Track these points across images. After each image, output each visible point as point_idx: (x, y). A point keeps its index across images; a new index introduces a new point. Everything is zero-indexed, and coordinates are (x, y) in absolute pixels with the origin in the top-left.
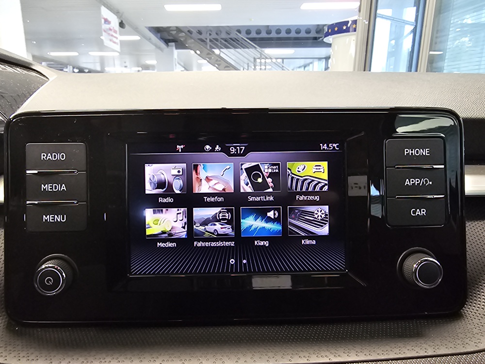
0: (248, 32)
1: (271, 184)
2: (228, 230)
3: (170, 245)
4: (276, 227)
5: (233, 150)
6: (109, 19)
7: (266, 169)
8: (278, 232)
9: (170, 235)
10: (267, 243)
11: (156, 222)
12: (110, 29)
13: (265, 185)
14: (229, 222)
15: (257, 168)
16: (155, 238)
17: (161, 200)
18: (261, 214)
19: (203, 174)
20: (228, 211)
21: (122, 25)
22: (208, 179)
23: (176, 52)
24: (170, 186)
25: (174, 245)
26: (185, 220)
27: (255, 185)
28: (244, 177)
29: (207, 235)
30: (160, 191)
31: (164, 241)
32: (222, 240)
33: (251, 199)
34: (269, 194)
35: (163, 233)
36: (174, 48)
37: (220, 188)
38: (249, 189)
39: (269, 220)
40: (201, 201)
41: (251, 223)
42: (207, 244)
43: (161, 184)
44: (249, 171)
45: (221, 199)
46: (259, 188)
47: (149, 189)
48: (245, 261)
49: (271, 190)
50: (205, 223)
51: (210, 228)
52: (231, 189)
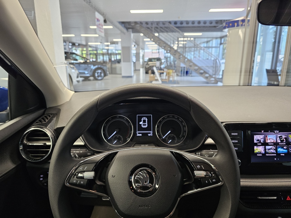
0: (176, 23)
1: (285, 140)
2: (274, 151)
3: (260, 155)
4: (286, 151)
5: (275, 132)
6: (99, 19)
7: (284, 137)
8: (286, 152)
9: (260, 153)
10: (284, 155)
11: (257, 149)
12: (100, 25)
13: (283, 140)
14: (275, 150)
15: (281, 136)
16: (257, 153)
17: (258, 144)
18: (282, 148)
19: (268, 138)
20: (275, 147)
21: (105, 21)
22: (269, 139)
23: (132, 35)
24: (260, 141)
25: (261, 155)
26: (264, 149)
27: (281, 141)
28: (278, 138)
29: (269, 153)
30: (258, 142)
31: (259, 154)
32: (273, 154)
33: (280, 144)
34: (284, 143)
35: (259, 152)
36: (131, 32)
37: (272, 141)
38: (279, 141)
39: (284, 149)
40: (267, 144)
41: (280, 150)
42: (269, 155)
43: (258, 140)
44: (279, 137)
45: (273, 144)
46: (282, 141)
47: (255, 142)
48: (278, 159)
49: (285, 142)
50: (269, 150)
51: (270, 151)
52: (275, 141)
